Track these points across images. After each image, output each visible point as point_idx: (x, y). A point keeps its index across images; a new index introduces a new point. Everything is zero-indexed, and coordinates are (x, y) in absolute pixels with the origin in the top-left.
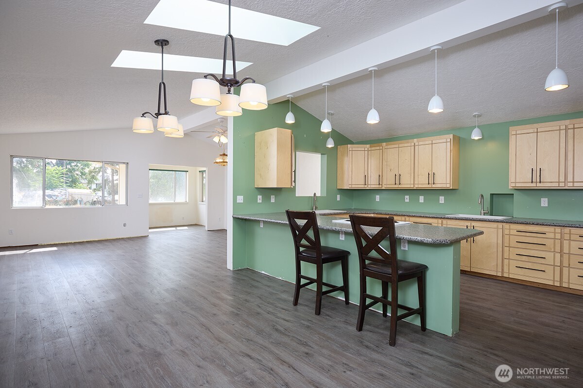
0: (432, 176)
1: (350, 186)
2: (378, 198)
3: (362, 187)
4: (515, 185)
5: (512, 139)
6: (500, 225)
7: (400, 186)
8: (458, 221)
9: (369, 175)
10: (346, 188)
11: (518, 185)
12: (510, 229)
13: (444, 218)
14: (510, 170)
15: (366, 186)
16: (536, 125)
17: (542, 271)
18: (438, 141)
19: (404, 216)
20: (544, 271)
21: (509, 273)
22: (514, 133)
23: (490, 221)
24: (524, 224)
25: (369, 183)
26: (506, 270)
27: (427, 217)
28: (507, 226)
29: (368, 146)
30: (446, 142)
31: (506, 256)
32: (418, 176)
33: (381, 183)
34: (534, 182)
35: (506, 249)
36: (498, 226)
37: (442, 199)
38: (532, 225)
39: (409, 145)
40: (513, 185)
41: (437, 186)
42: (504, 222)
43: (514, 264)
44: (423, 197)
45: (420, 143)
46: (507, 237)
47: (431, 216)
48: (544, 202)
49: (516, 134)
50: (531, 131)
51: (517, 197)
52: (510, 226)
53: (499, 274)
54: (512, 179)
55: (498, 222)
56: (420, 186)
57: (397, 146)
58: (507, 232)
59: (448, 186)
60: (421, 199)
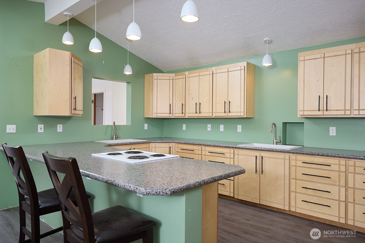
0: (228, 104)
1: (155, 115)
2: (184, 126)
3: (167, 115)
4: (304, 113)
5: (301, 65)
6: (287, 156)
7: (200, 115)
8: (248, 150)
9: (174, 104)
10: (152, 117)
11: (306, 113)
12: (296, 160)
13: (235, 148)
14: (298, 97)
15: (171, 115)
16: (323, 50)
17: (327, 206)
18: (233, 69)
19: (201, 145)
20: (330, 207)
21: (296, 207)
22: (302, 58)
23: (277, 151)
24: (309, 154)
25: (174, 112)
26: (293, 204)
27: (220, 147)
28: (293, 156)
29: (173, 75)
30: (241, 70)
31: (293, 189)
32: (216, 104)
33: (184, 112)
34: (322, 110)
35: (293, 181)
36: (285, 157)
37: (239, 128)
38: (317, 156)
39: (208, 73)
40: (302, 113)
41: (232, 115)
42: (291, 153)
43: (300, 197)
44: (223, 125)
45: (218, 71)
46: (293, 169)
47: (224, 145)
48: (333, 131)
49: (304, 60)
50: (318, 56)
51: (308, 125)
52: (296, 156)
53: (287, 208)
54: (300, 107)
55: (285, 152)
56: (218, 115)
57: (198, 74)
58: (293, 163)
59: (242, 114)
60: (222, 127)
